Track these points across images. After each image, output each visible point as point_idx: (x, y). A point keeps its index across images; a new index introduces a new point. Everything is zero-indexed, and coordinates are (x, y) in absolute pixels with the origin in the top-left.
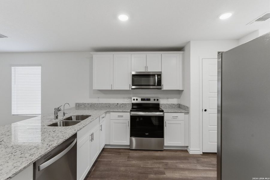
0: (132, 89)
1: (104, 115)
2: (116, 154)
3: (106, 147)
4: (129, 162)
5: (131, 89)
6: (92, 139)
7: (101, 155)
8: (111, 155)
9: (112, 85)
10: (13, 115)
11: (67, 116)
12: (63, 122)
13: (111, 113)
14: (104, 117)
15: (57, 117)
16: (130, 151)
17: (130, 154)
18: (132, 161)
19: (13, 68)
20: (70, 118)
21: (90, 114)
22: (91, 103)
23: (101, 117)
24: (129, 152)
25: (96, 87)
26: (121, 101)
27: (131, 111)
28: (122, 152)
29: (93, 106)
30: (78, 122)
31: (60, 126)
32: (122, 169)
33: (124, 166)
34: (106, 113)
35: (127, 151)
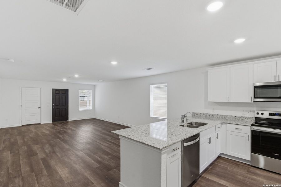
0: (254, 101)
1: (220, 125)
2: (233, 165)
3: (222, 156)
4: (247, 175)
5: (252, 102)
6: (210, 142)
7: (217, 160)
8: (227, 163)
9: (228, 98)
11: (189, 122)
12: (187, 125)
13: (227, 124)
14: (219, 127)
15: (183, 122)
16: (251, 167)
17: (251, 169)
18: (253, 175)
19: (151, 86)
20: (191, 123)
21: (207, 123)
22: (206, 114)
23: (217, 126)
24: (250, 168)
25: (211, 99)
26: (239, 113)
27: (252, 125)
28: (240, 165)
30: (198, 127)
31: (186, 127)
32: (239, 177)
33: (241, 176)
34: (222, 124)
35: (247, 166)
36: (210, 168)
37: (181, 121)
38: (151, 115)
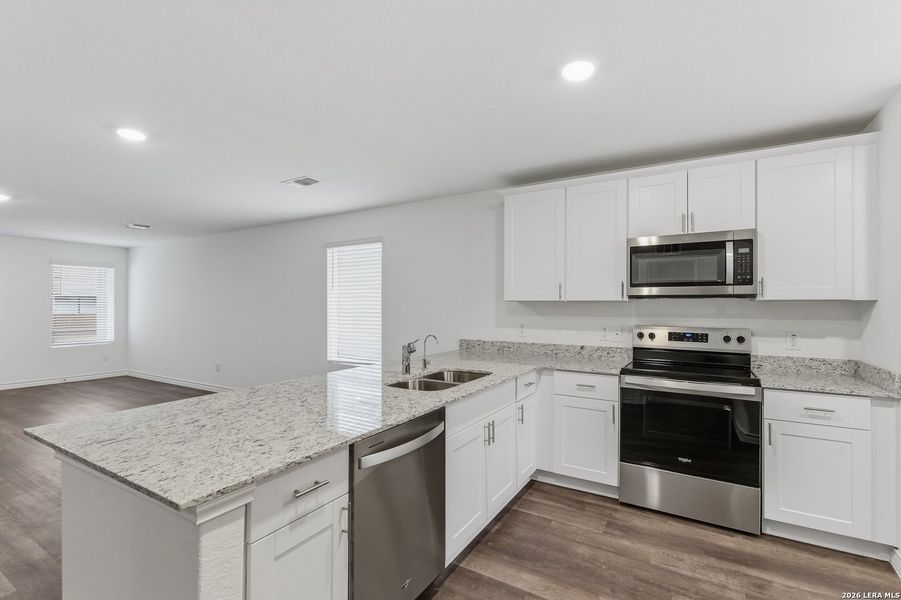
0: (630, 297)
1: (532, 377)
2: (569, 505)
3: (541, 479)
4: (608, 539)
5: (626, 299)
6: (490, 439)
7: (524, 497)
8: (552, 503)
9: (560, 286)
10: (330, 362)
11: (432, 369)
12: (420, 382)
13: (556, 373)
14: (531, 384)
15: (407, 370)
16: (619, 507)
17: (618, 515)
18: (622, 537)
19: (329, 251)
20: (439, 376)
21: (490, 371)
22: (501, 342)
23: (522, 381)
24: (616, 510)
25: (512, 294)
26: (592, 339)
27: (624, 372)
28: (589, 503)
29: (505, 351)
30: (455, 385)
31: (414, 388)
32: (582, 550)
33: (586, 545)
34: (540, 371)
35: (610, 505)
36: (496, 527)
37: (400, 368)
38: (329, 355)
